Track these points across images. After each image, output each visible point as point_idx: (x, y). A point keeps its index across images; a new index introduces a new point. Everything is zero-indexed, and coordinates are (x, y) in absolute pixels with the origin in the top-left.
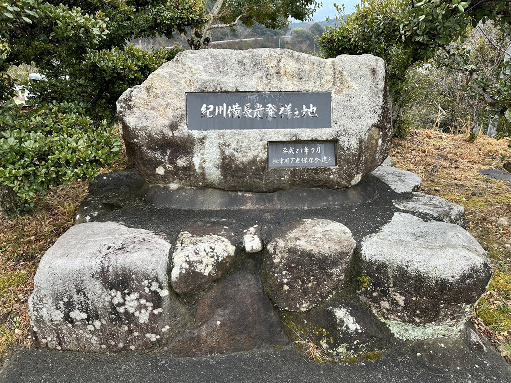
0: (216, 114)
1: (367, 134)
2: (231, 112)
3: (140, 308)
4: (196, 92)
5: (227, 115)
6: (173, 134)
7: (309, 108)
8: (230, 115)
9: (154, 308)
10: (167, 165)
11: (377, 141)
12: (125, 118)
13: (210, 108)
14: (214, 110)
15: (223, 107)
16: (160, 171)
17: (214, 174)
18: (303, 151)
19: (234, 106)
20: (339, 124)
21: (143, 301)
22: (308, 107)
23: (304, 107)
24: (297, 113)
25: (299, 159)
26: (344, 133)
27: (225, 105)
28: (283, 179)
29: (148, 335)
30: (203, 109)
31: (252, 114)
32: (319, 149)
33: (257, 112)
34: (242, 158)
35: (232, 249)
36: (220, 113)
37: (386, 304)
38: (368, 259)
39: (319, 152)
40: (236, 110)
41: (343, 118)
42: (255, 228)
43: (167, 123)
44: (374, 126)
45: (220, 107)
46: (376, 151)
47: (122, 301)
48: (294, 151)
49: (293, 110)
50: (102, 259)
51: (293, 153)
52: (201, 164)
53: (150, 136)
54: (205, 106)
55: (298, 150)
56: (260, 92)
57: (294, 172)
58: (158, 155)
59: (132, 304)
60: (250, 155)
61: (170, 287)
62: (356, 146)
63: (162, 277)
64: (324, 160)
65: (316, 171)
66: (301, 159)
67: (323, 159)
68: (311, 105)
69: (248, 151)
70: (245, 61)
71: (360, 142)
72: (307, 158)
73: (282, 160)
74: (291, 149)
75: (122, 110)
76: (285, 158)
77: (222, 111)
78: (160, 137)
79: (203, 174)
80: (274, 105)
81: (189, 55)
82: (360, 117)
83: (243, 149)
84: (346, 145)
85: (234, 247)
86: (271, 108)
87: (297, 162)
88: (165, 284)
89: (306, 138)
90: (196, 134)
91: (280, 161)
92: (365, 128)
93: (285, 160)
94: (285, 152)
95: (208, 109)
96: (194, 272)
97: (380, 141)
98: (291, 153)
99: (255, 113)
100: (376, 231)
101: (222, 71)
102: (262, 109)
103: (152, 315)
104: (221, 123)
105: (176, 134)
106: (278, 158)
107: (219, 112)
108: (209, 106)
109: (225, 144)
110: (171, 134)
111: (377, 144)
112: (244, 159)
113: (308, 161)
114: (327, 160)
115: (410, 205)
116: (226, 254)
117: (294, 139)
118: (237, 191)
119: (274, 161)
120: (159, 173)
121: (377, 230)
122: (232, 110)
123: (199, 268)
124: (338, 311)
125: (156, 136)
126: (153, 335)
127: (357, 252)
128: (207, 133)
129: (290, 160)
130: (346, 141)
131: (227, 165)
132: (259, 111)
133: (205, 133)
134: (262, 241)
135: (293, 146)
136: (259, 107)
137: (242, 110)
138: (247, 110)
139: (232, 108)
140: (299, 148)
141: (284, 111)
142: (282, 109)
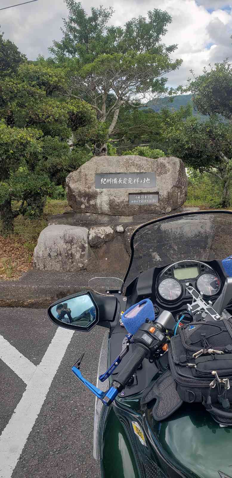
1: (171, 190)
3: (77, 251)
4: (99, 173)
5: (112, 183)
7: (147, 179)
9: (82, 251)
10: (86, 204)
11: (177, 193)
12: (69, 184)
14: (106, 180)
16: (83, 206)
17: (106, 208)
18: (144, 197)
19: (115, 179)
20: (159, 185)
21: (78, 248)
23: (145, 179)
26: (161, 189)
27: (111, 179)
28: (135, 209)
29: (79, 264)
31: (122, 182)
32: (151, 196)
34: (117, 200)
35: (112, 231)
37: (172, 252)
39: (151, 198)
41: (161, 183)
42: (121, 225)
43: (87, 186)
44: (174, 186)
45: (109, 180)
47: (70, 248)
49: (140, 180)
52: (100, 203)
53: (80, 192)
54: (102, 179)
56: (126, 173)
57: (140, 207)
58: (82, 199)
59: (74, 250)
60: (122, 199)
61: (89, 243)
62: (166, 195)
63: (86, 239)
65: (150, 205)
67: (153, 200)
68: (148, 179)
69: (120, 197)
70: (120, 160)
71: (168, 193)
75: (68, 181)
77: (110, 182)
78: (83, 192)
79: (101, 208)
80: (132, 178)
81: (96, 158)
83: (118, 197)
84: (162, 194)
85: (113, 231)
86: (130, 180)
87: (142, 202)
88: (87, 242)
89: (145, 192)
90: (98, 190)
91: (134, 202)
92: (170, 187)
93: (137, 201)
94: (136, 197)
96: (97, 236)
97: (179, 194)
98: (139, 198)
101: (110, 164)
103: (81, 254)
104: (109, 186)
105: (91, 190)
106: (133, 200)
107: (108, 182)
108: (104, 179)
109: (110, 194)
110: (88, 191)
112: (119, 201)
113: (146, 201)
114: (155, 201)
116: (109, 232)
117: (140, 192)
118: (116, 216)
119: (131, 202)
120: (83, 207)
123: (99, 235)
126: (81, 264)
129: (139, 202)
130: (162, 192)
131: (111, 204)
132: (125, 181)
133: (102, 190)
134: (124, 228)
135: (140, 195)
136: (125, 179)
137: (118, 180)
138: (120, 181)
139: (114, 180)
140: (142, 196)
141: (136, 181)
142: (135, 180)
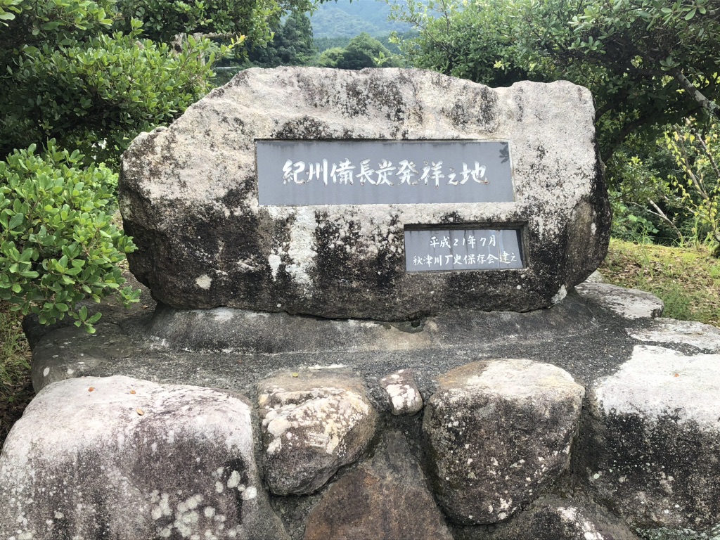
0: (310, 178)
1: (575, 212)
2: (336, 173)
3: (202, 526)
4: (273, 139)
5: (330, 178)
6: (232, 212)
7: (474, 168)
8: (335, 180)
9: (228, 525)
10: (218, 271)
11: (589, 226)
12: (140, 184)
13: (299, 167)
14: (307, 170)
15: (322, 165)
16: (204, 282)
18: (466, 242)
19: (342, 165)
20: (526, 195)
21: (209, 512)
22: (472, 167)
23: (465, 167)
24: (452, 176)
25: (460, 257)
26: (536, 210)
27: (325, 164)
28: (432, 292)
30: (287, 168)
31: (375, 177)
32: (493, 240)
33: (383, 173)
34: (359, 256)
36: (318, 176)
38: (607, 413)
39: (494, 245)
40: (345, 170)
41: (532, 184)
42: (400, 375)
43: (222, 193)
44: (583, 198)
45: (318, 166)
46: (588, 243)
47: (168, 512)
48: (451, 242)
49: (445, 171)
50: (138, 429)
51: (449, 247)
52: (282, 267)
54: (289, 163)
55: (457, 240)
56: (388, 140)
57: (452, 281)
58: (201, 252)
59: (187, 519)
60: (374, 250)
62: (557, 233)
64: (503, 257)
65: (492, 277)
66: (463, 258)
68: (477, 165)
69: (369, 243)
70: (360, 88)
71: (565, 226)
72: (473, 255)
73: (429, 258)
74: (445, 239)
76: (434, 255)
77: (321, 174)
78: (206, 218)
80: (412, 163)
81: (259, 76)
82: (560, 184)
83: (361, 240)
84: (541, 230)
86: (407, 168)
87: (456, 262)
89: (471, 220)
90: (275, 212)
91: (426, 261)
92: (571, 203)
93: (435, 259)
94: (434, 244)
95: (294, 168)
97: (594, 227)
98: (445, 245)
99: (380, 177)
100: (611, 372)
101: (318, 103)
102: (391, 169)
104: (319, 192)
105: (238, 212)
106: (423, 256)
107: (315, 175)
108: (296, 165)
109: (327, 231)
110: (227, 214)
111: (590, 232)
112: (363, 257)
113: (476, 260)
114: (509, 257)
115: (655, 336)
117: (449, 219)
118: (346, 319)
119: (415, 261)
120: (201, 286)
121: (613, 370)
122: (338, 171)
123: (318, 440)
124: (564, 512)
125: (200, 216)
127: (587, 405)
128: (293, 211)
129: (444, 259)
130: (541, 223)
131: (331, 268)
132: (387, 172)
133: (290, 210)
134: (420, 393)
135: (448, 232)
136: (386, 165)
137: (357, 171)
138: (365, 172)
139: (339, 167)
140: (458, 238)
141: (431, 173)
142: (426, 170)
